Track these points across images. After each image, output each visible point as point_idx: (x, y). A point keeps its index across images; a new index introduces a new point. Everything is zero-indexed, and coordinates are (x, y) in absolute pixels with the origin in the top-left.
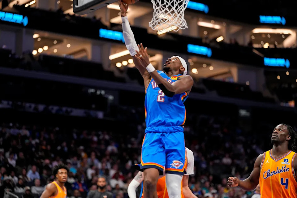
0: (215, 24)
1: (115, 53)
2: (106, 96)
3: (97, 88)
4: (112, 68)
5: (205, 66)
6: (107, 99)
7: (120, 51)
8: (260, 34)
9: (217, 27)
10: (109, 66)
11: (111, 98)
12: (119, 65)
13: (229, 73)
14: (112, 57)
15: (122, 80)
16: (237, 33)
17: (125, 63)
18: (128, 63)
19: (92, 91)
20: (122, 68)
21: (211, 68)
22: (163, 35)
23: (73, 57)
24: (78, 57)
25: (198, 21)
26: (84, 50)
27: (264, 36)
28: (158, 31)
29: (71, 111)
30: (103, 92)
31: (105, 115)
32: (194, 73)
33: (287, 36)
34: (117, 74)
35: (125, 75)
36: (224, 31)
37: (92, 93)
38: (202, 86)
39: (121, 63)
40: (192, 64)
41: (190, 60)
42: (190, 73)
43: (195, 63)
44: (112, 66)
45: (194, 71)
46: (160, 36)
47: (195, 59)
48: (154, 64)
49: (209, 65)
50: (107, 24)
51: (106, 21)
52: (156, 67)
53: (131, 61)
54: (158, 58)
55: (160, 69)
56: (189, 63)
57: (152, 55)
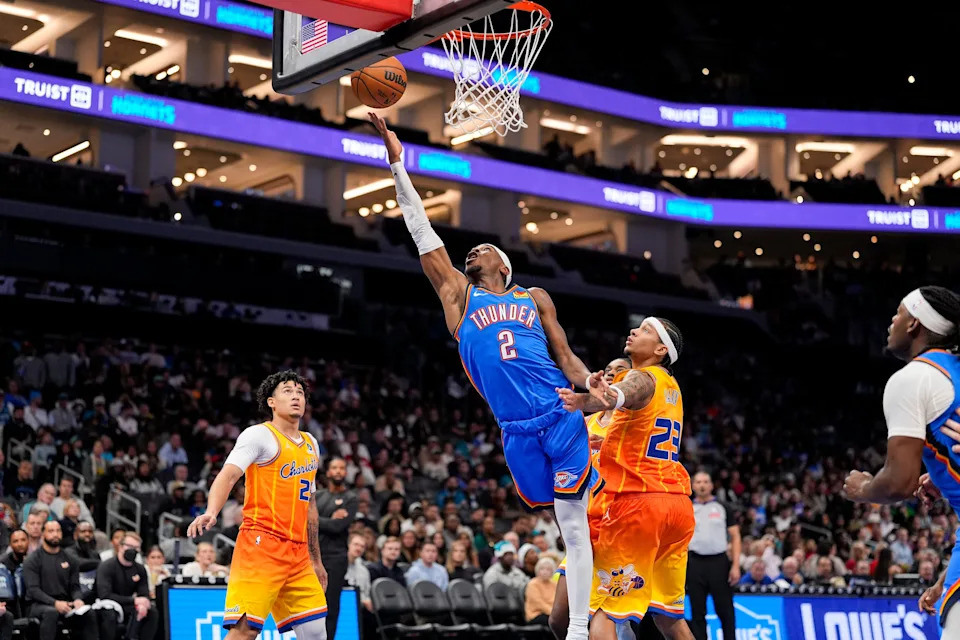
0: (578, 123)
1: (357, 185)
2: (336, 280)
3: (318, 263)
4: (349, 220)
5: (554, 216)
6: (338, 286)
7: (367, 183)
8: (678, 148)
9: (583, 129)
10: (343, 213)
11: (346, 284)
12: (364, 212)
13: (609, 232)
14: (350, 194)
15: (370, 246)
16: (626, 146)
17: (378, 208)
18: (386, 209)
19: (308, 268)
20: (372, 219)
21: (569, 222)
22: (464, 145)
23: (261, 193)
24: (274, 193)
25: (542, 116)
26: (286, 179)
27: (686, 152)
28: (452, 138)
29: (259, 313)
30: (330, 273)
31: (331, 323)
32: (531, 233)
33: (739, 151)
34: (360, 231)
35: (378, 235)
36: (598, 138)
37: (304, 272)
38: (549, 261)
39: (370, 208)
40: (526, 211)
41: (522, 204)
42: (522, 232)
43: (532, 209)
44: (350, 215)
45: (532, 227)
46: (457, 148)
47: (532, 202)
48: (443, 210)
49: (563, 214)
50: (340, 120)
51: (337, 113)
52: (447, 218)
53: (391, 203)
54: (451, 197)
55: (456, 222)
56: (521, 209)
57: (438, 192)
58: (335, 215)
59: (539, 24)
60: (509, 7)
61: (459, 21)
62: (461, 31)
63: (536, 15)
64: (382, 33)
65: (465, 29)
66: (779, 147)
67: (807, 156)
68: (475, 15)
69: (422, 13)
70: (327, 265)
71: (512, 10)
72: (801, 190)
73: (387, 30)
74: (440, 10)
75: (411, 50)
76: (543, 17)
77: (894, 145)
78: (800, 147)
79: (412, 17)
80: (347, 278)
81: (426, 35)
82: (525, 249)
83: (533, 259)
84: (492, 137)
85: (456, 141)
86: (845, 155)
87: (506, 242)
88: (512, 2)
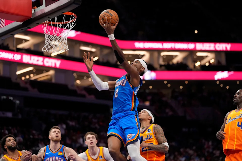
0: (92, 47)
1: (21, 70)
2: (14, 101)
3: (8, 95)
4: (18, 81)
5: (85, 78)
6: (15, 103)
7: (24, 69)
9: (93, 50)
11: (18, 102)
14: (18, 73)
15: (26, 89)
19: (5, 97)
21: (90, 80)
25: (80, 46)
28: (51, 54)
30: (12, 98)
31: (13, 115)
32: (78, 83)
34: (22, 85)
35: (28, 86)
36: (98, 53)
37: (4, 99)
38: (84, 92)
39: (25, 77)
40: (76, 77)
41: (75, 74)
42: (75, 83)
43: (78, 75)
45: (78, 82)
46: (53, 57)
48: (49, 77)
49: (88, 77)
50: (15, 49)
51: (14, 47)
52: (50, 79)
53: (32, 75)
54: (51, 72)
55: (53, 81)
56: (74, 76)
57: (47, 71)
58: (14, 80)
60: (63, 14)
61: (47, 18)
64: (22, 23)
65: (49, 21)
66: (156, 54)
67: (165, 57)
68: (52, 17)
69: (35, 16)
70: (11, 96)
73: (24, 22)
74: (41, 15)
75: (32, 28)
78: (163, 54)
79: (32, 17)
80: (18, 100)
81: (36, 23)
83: (79, 92)
84: (64, 53)
85: (53, 55)
86: (176, 56)
87: (70, 87)
88: (64, 12)
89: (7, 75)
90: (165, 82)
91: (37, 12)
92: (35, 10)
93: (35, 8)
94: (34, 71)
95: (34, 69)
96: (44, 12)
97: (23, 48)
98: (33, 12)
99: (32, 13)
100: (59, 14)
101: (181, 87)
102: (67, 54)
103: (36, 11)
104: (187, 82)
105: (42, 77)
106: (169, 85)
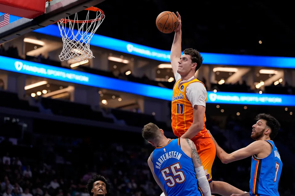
0: (124, 59)
1: (30, 84)
2: (20, 124)
3: (12, 117)
4: (27, 98)
5: (114, 97)
6: (21, 127)
7: (35, 83)
8: (165, 69)
9: (126, 62)
10: (24, 96)
11: (25, 125)
12: (33, 95)
13: (136, 104)
14: (27, 88)
15: (36, 109)
16: (144, 68)
17: (39, 93)
18: (42, 94)
19: (8, 119)
20: (37, 98)
21: (120, 100)
22: (76, 68)
25: (109, 56)
27: (168, 71)
28: (71, 64)
30: (18, 120)
31: (18, 142)
32: (104, 104)
34: (31, 103)
35: (39, 105)
36: (132, 65)
37: (7, 121)
38: (111, 116)
39: (36, 93)
40: (102, 95)
41: (100, 92)
42: (100, 104)
43: (104, 94)
44: (27, 96)
45: (104, 102)
46: (73, 69)
47: (104, 91)
48: (67, 94)
49: (117, 97)
50: (24, 56)
51: (22, 53)
52: (68, 98)
53: (45, 92)
54: (70, 89)
55: (72, 99)
56: (100, 94)
57: (65, 87)
58: (21, 97)
59: (99, 17)
60: (86, 9)
61: (64, 14)
62: (65, 19)
63: (99, 13)
64: (32, 19)
65: (67, 18)
66: (207, 70)
67: (218, 74)
68: (71, 12)
69: (49, 11)
70: (16, 117)
71: (88, 11)
72: (216, 87)
73: (34, 18)
74: (57, 10)
75: (44, 27)
76: (101, 14)
77: (253, 69)
78: (215, 70)
79: (45, 13)
80: (25, 123)
81: (50, 21)
82: (101, 111)
83: (105, 115)
84: (88, 64)
85: (73, 66)
86: (233, 73)
87: (93, 108)
88: (87, 7)
89: (13, 90)
90: (218, 107)
91: (52, 6)
92: (49, 4)
93: (49, 1)
94: (48, 86)
95: (48, 83)
96: (60, 6)
97: (35, 55)
98: (47, 5)
99: (45, 6)
100: (81, 8)
101: (238, 114)
102: (92, 66)
103: (51, 4)
104: (245, 108)
105: (58, 94)
106: (222, 111)
